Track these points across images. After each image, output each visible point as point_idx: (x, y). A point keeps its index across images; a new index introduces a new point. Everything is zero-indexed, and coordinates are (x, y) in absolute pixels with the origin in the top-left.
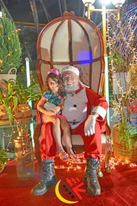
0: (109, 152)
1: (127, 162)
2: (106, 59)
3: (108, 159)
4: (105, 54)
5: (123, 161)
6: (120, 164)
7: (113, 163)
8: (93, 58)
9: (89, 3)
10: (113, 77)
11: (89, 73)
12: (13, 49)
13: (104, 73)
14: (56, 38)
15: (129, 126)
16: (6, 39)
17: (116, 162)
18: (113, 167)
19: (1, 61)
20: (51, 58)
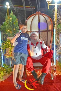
0: (53, 70)
5: (60, 74)
6: (58, 75)
9: (49, 1)
11: (46, 36)
12: (16, 27)
14: (33, 21)
16: (13, 23)
17: (56, 74)
18: (55, 76)
19: (11, 32)
20: (31, 29)
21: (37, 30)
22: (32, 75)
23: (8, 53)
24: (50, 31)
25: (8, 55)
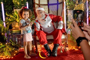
1: (74, 48)
2: (65, 3)
4: (64, 1)
5: (72, 48)
8: (59, 2)
10: (68, 11)
11: (57, 9)
13: (64, 9)
18: (68, 50)
19: (19, 3)
20: (39, 2)
21: (46, 3)
22: (42, 51)
23: (15, 27)
25: (15, 29)
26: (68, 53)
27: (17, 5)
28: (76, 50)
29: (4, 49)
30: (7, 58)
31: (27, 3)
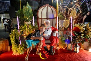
0: (58, 45)
1: (62, 48)
3: (57, 47)
7: (58, 48)
11: (52, 22)
12: (31, 15)
13: (57, 22)
15: (63, 38)
16: (29, 12)
18: (58, 49)
19: (27, 18)
20: (41, 17)
21: (46, 17)
22: (42, 49)
23: (25, 34)
24: (55, 18)
25: (25, 35)
26: (59, 52)
27: (27, 19)
28: (64, 49)
29: (18, 49)
30: (20, 54)
31: (34, 17)
